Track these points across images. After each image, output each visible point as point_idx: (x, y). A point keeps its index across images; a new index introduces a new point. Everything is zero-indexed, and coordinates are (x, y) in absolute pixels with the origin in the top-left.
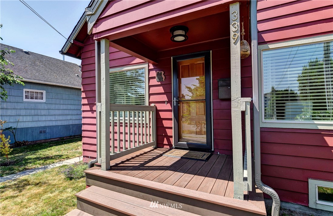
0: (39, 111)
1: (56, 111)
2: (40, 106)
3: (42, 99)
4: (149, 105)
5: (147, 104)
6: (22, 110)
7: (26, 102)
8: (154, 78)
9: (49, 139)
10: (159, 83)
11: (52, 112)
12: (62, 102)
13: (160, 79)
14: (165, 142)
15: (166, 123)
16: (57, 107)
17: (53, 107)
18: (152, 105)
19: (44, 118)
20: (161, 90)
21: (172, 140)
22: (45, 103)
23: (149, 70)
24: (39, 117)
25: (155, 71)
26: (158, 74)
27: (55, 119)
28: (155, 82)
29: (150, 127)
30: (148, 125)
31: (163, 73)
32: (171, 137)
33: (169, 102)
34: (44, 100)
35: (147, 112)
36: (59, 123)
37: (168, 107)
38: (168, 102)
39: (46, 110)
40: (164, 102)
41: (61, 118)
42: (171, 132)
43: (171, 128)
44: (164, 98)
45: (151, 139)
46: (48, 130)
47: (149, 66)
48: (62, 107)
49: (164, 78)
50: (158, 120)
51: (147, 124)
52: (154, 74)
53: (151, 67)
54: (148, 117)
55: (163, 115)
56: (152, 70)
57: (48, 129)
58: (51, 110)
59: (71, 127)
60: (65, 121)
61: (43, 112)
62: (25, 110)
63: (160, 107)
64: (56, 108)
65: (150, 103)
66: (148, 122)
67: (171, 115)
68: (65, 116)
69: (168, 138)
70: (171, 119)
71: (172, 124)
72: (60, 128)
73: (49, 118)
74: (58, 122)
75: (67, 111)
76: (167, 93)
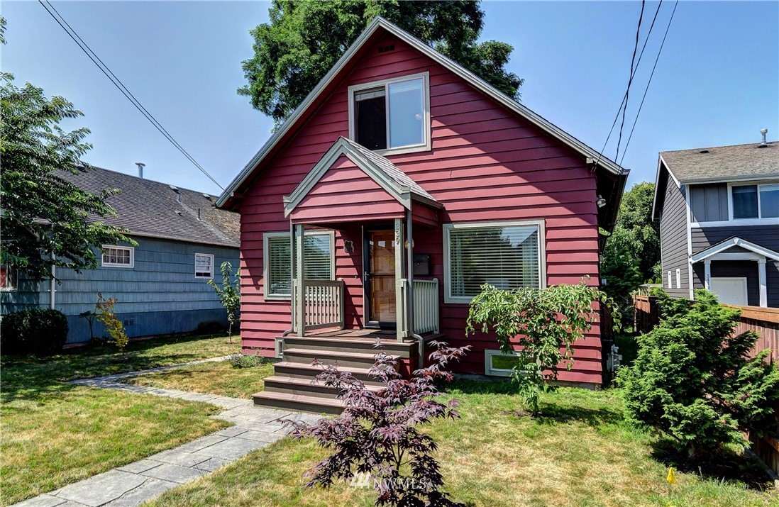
0: (124, 284)
1: (151, 284)
2: (126, 276)
3: (129, 263)
4: (336, 279)
5: (334, 279)
6: (99, 283)
7: (105, 269)
8: (342, 247)
9: (139, 337)
10: (348, 254)
11: (144, 287)
12: (159, 268)
13: (349, 250)
14: (355, 322)
15: (355, 301)
16: (152, 276)
17: (145, 276)
18: (340, 279)
19: (131, 298)
20: (350, 262)
21: (363, 320)
22: (133, 270)
23: (336, 238)
24: (124, 295)
25: (342, 240)
26: (346, 244)
27: (148, 299)
28: (342, 252)
29: (337, 305)
30: (335, 304)
31: (352, 243)
32: (362, 316)
33: (360, 276)
34: (131, 265)
35: (334, 288)
36: (155, 308)
37: (358, 282)
38: (358, 277)
39: (134, 283)
40: (353, 276)
41: (157, 298)
42: (361, 311)
43: (361, 306)
44: (354, 272)
45: (338, 320)
46: (137, 320)
47: (335, 233)
48: (159, 277)
49: (353, 249)
50: (347, 299)
51: (334, 302)
52: (341, 243)
53: (339, 234)
54: (334, 294)
55: (352, 291)
56: (339, 238)
57: (137, 318)
58: (141, 283)
59: (173, 315)
60: (164, 305)
61: (130, 287)
62: (103, 283)
63: (348, 281)
64: (151, 279)
65: (336, 277)
66: (335, 300)
67: (362, 291)
68: (164, 295)
69: (359, 317)
70: (361, 296)
71: (362, 301)
72: (155, 316)
73: (140, 298)
74: (153, 305)
75: (168, 284)
76: (357, 266)
